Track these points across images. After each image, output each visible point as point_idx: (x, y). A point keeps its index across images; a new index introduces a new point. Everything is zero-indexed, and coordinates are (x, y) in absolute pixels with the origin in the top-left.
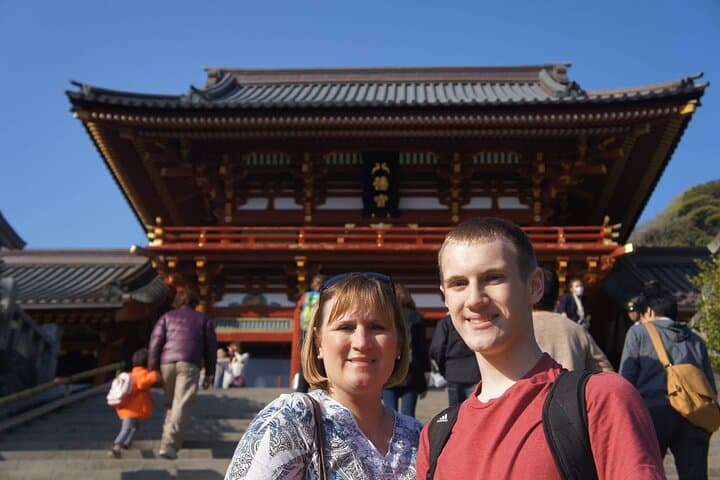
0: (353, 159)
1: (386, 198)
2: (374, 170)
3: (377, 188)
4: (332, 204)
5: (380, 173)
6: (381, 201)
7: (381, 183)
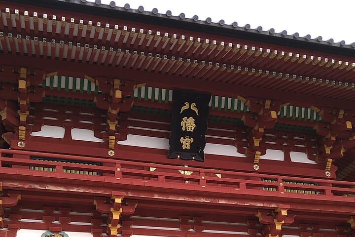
0: (163, 95)
1: (192, 140)
2: (183, 108)
3: (183, 129)
4: (132, 141)
5: (189, 113)
6: (186, 142)
7: (189, 124)
